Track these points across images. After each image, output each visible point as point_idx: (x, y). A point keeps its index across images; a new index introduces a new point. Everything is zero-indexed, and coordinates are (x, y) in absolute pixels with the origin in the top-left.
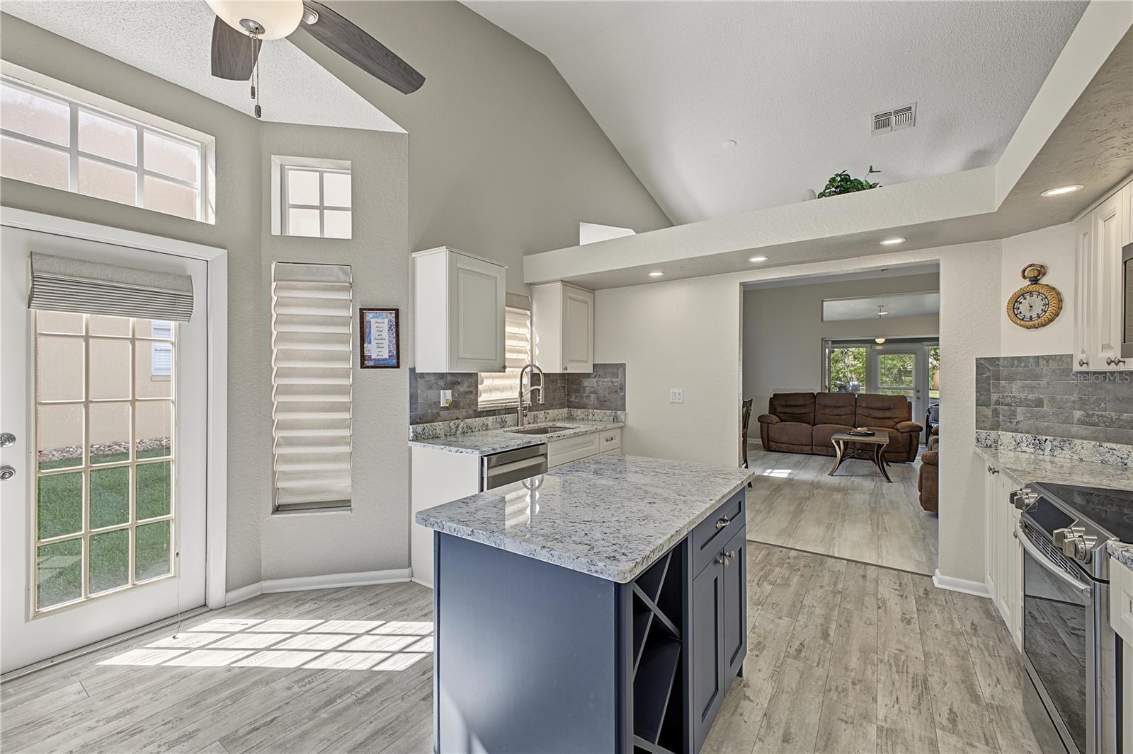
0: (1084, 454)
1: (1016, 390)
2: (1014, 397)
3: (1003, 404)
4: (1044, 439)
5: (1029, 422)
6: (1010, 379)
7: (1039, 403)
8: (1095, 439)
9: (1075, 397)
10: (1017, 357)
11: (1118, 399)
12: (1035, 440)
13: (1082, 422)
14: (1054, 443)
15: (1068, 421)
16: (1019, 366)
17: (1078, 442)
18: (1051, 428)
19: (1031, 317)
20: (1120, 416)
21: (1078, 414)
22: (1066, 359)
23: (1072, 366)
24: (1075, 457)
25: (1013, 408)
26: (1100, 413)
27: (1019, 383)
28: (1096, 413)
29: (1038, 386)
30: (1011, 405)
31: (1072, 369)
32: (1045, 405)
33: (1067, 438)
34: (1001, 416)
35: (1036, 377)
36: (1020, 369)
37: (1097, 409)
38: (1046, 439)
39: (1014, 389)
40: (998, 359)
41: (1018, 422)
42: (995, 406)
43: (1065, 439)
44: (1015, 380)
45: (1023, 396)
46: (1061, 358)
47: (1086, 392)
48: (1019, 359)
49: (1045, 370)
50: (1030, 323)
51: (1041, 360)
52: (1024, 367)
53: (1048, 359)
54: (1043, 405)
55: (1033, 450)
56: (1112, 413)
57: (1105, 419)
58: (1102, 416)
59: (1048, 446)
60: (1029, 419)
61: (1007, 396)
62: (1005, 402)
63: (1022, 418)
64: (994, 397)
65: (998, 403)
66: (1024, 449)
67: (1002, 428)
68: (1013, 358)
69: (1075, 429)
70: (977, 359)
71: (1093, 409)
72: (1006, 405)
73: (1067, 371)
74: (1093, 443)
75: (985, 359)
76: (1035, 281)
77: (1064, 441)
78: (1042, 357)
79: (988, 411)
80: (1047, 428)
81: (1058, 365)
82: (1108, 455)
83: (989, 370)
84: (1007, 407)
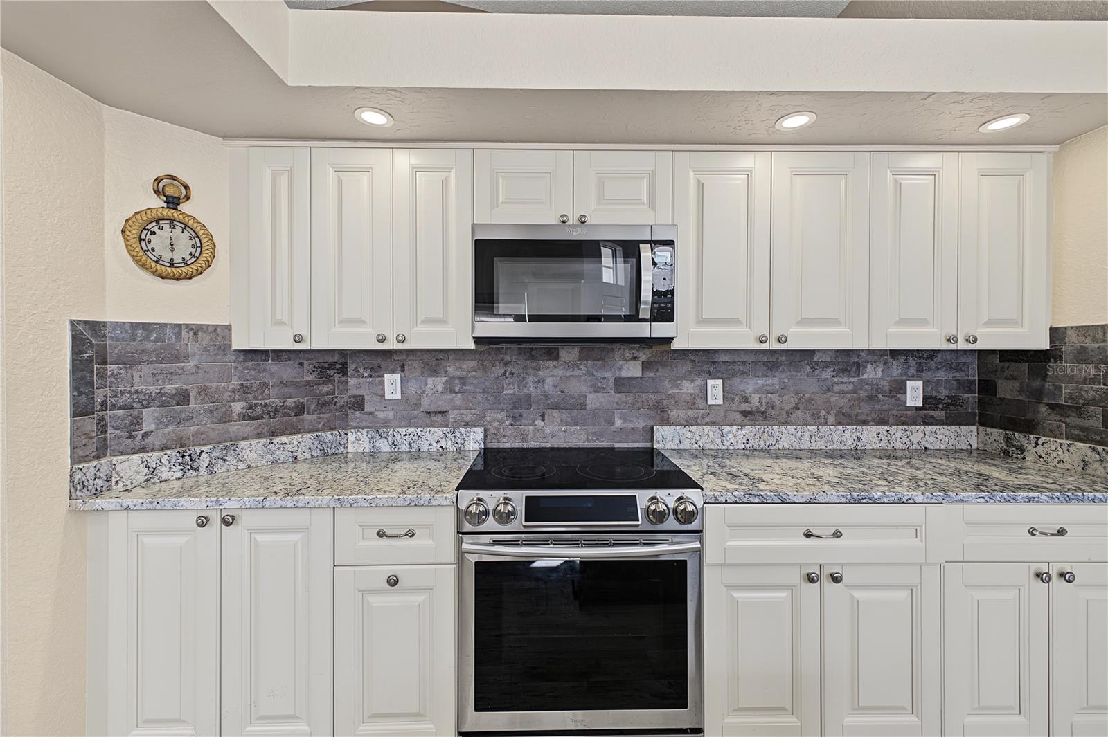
0: (252, 458)
1: (142, 380)
2: (137, 392)
3: (114, 407)
4: (198, 452)
5: (167, 430)
6: (130, 361)
7: (183, 398)
8: (259, 436)
9: (234, 384)
10: (143, 324)
11: (281, 382)
12: (183, 456)
13: (245, 417)
14: (214, 454)
15: (226, 418)
16: (147, 338)
17: (244, 444)
18: (202, 434)
19: (172, 260)
20: (284, 402)
21: (238, 407)
22: (221, 333)
23: (230, 341)
24: (242, 466)
25: (135, 412)
26: (263, 402)
27: (146, 368)
28: (260, 402)
29: (180, 371)
30: (132, 407)
31: (230, 346)
32: (192, 399)
33: (230, 443)
34: (110, 430)
35: (177, 358)
36: (149, 345)
37: (260, 397)
38: (202, 451)
39: (136, 379)
40: (104, 324)
41: (146, 435)
42: (100, 413)
43: (228, 444)
44: (139, 362)
45: (154, 389)
46: (215, 330)
47: (248, 378)
48: (147, 327)
49: (192, 347)
50: (169, 269)
51: (184, 332)
52: (156, 340)
53: (196, 330)
54: (189, 401)
55: (179, 474)
56: (276, 400)
57: (270, 409)
58: (266, 405)
59: (204, 461)
60: (166, 426)
61: (123, 393)
62: (121, 403)
63: (152, 427)
64: (100, 395)
65: (104, 406)
66: (164, 476)
67: (114, 450)
68: (135, 326)
69: (235, 428)
70: (73, 323)
71: (256, 398)
72: (120, 408)
73: (225, 348)
74: (262, 441)
75: (86, 323)
76: (173, 202)
77: (227, 448)
78: (187, 326)
79: (90, 424)
80: (195, 434)
81: (211, 340)
82: (279, 452)
83: (92, 345)
84: (121, 413)
